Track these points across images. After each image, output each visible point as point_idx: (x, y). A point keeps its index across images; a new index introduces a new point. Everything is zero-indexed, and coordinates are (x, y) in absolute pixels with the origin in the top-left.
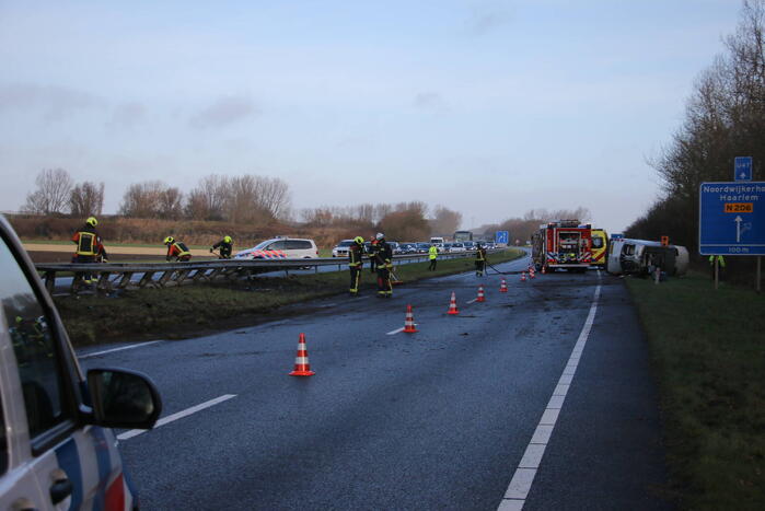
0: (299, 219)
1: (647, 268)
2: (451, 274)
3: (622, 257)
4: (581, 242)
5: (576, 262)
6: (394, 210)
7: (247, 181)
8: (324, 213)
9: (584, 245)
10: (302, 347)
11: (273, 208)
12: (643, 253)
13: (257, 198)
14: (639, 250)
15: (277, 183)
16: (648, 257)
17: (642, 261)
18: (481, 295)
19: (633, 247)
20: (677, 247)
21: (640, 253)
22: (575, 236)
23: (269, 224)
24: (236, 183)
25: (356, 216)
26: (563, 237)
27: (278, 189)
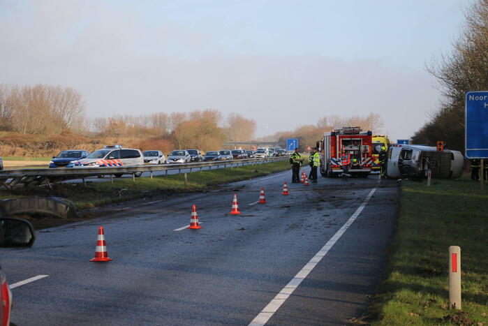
0: (92, 129)
1: (423, 172)
2: (240, 180)
3: (400, 162)
4: (362, 148)
5: (358, 167)
6: (188, 118)
7: (38, 90)
8: (117, 122)
9: (366, 150)
10: (101, 238)
11: (66, 118)
12: (420, 157)
13: (49, 107)
14: (416, 155)
15: (69, 92)
16: (424, 161)
17: (419, 165)
18: (262, 197)
19: (410, 152)
20: (452, 151)
21: (417, 158)
22: (357, 143)
23: (61, 134)
24: (27, 92)
25: (150, 125)
26: (345, 143)
27: (71, 98)
